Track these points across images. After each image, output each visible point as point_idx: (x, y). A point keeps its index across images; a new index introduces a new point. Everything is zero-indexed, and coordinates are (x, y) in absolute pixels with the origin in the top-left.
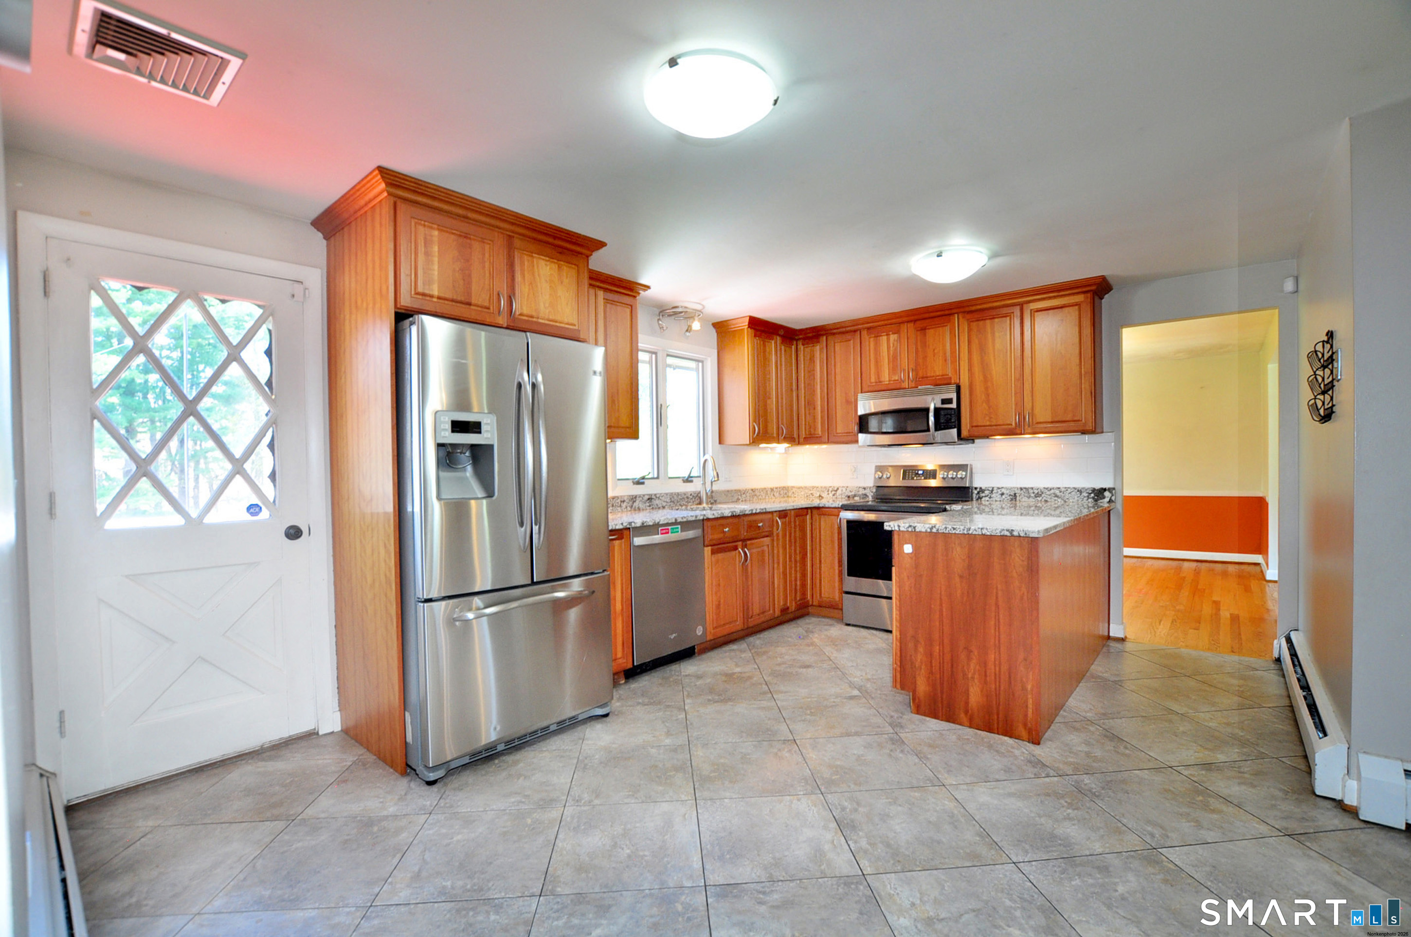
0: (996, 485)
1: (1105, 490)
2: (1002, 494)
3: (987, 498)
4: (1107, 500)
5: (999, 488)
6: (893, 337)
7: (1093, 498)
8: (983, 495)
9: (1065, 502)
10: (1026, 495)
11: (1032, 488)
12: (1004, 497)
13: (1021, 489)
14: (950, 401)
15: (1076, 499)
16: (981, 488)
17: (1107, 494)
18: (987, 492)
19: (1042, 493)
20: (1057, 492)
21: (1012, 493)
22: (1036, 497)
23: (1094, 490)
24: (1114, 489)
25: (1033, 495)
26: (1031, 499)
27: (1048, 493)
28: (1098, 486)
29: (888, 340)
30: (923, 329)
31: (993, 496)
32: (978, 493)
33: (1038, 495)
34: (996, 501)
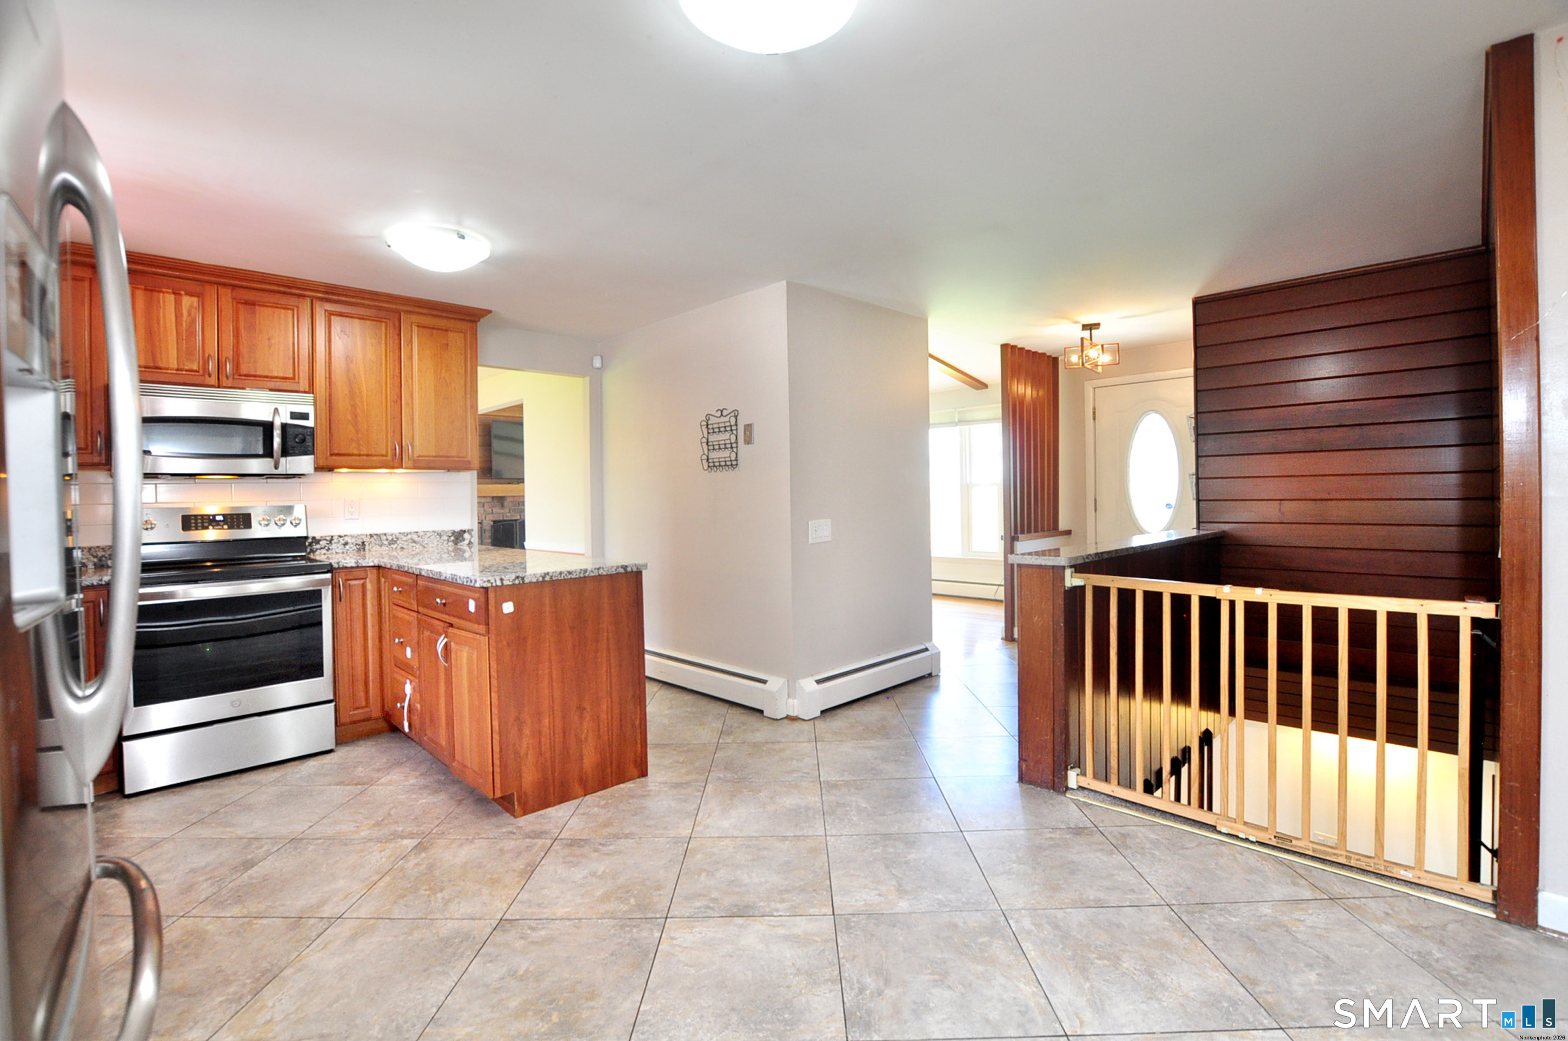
0: (335, 533)
1: (464, 532)
2: (346, 544)
3: (324, 551)
4: (466, 542)
5: (340, 536)
6: (187, 301)
7: (453, 541)
8: (318, 546)
9: (424, 547)
10: (377, 542)
11: (385, 534)
12: (347, 547)
13: (371, 536)
14: (305, 416)
15: (436, 543)
16: (314, 538)
17: (466, 536)
18: (323, 543)
19: (398, 539)
20: (415, 537)
21: (359, 542)
22: (390, 544)
23: (454, 533)
24: (472, 530)
25: (386, 542)
26: (384, 548)
27: (405, 538)
28: (457, 529)
29: (178, 304)
31: (334, 546)
32: (310, 544)
33: (392, 542)
34: (337, 553)
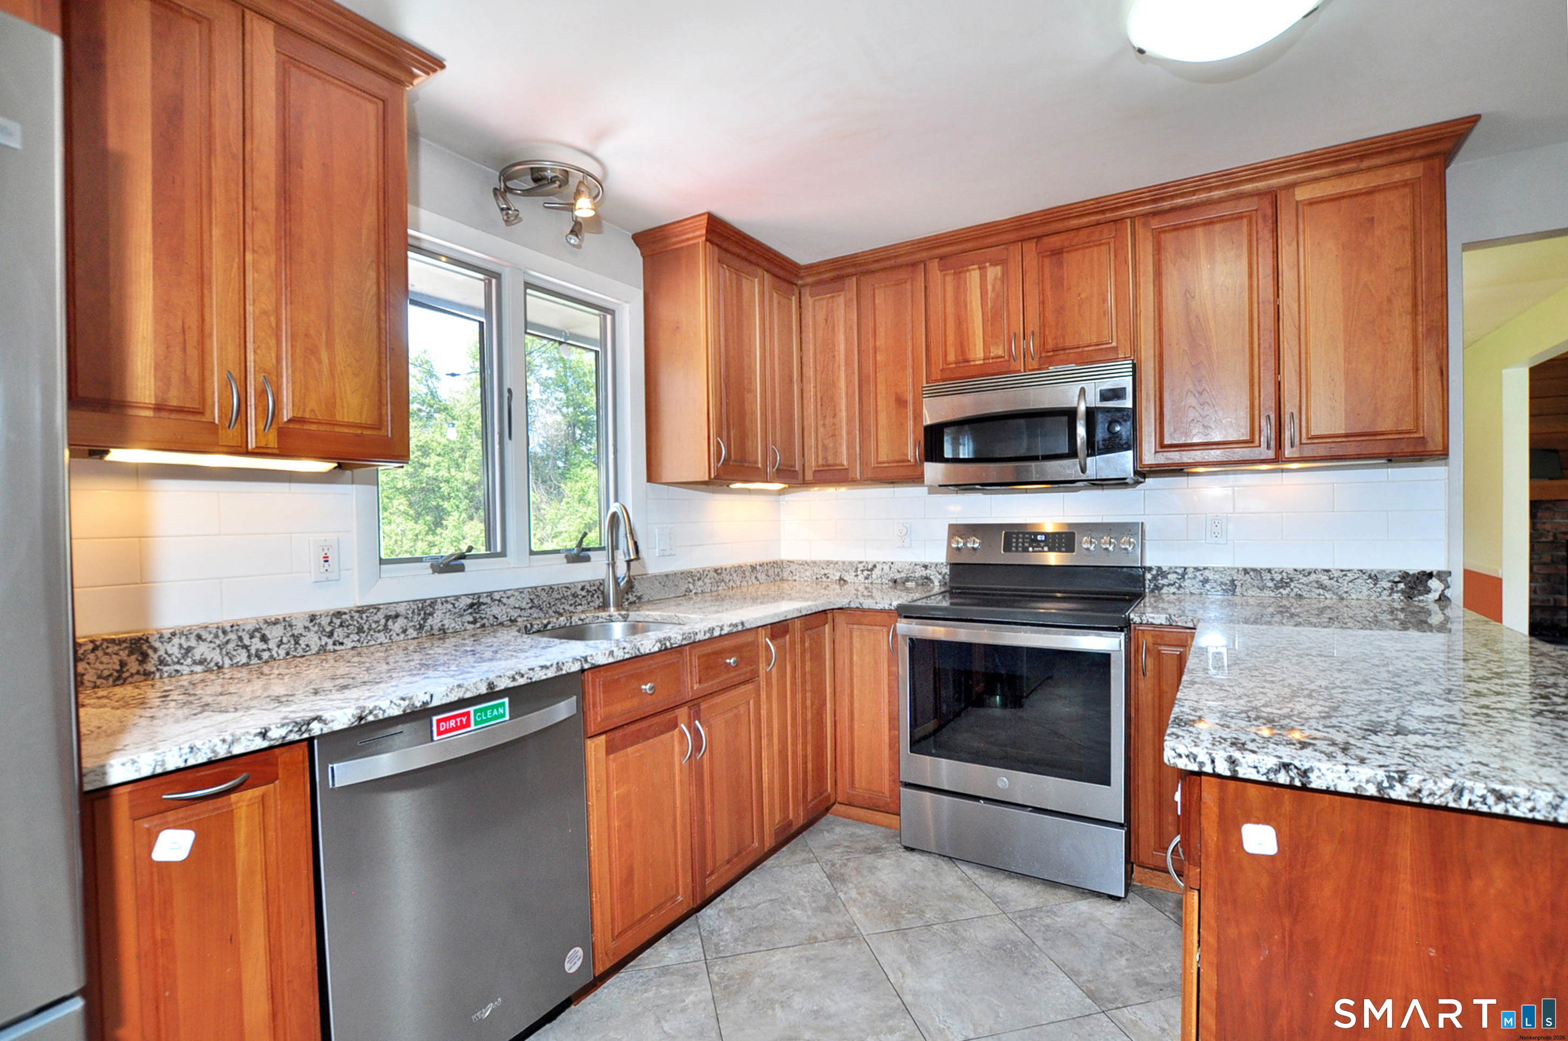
0: (1191, 563)
1: (1430, 575)
2: (1205, 581)
3: (1173, 589)
4: (1434, 595)
5: (1197, 569)
6: (993, 272)
7: (1402, 592)
8: (1165, 582)
9: (1342, 599)
10: (1256, 583)
11: (1270, 571)
12: (1208, 586)
13: (1246, 571)
14: (1117, 394)
15: (1365, 592)
16: (1159, 568)
17: (1434, 584)
18: (1172, 577)
19: (1292, 580)
20: (1324, 579)
21: (1226, 580)
22: (1277, 588)
23: (1405, 576)
24: (1449, 573)
25: (1270, 584)
26: (1267, 593)
27: (1304, 580)
28: (1414, 567)
29: (983, 278)
30: (1057, 253)
31: (1187, 583)
32: (1155, 578)
33: (1283, 584)
34: (1191, 593)
